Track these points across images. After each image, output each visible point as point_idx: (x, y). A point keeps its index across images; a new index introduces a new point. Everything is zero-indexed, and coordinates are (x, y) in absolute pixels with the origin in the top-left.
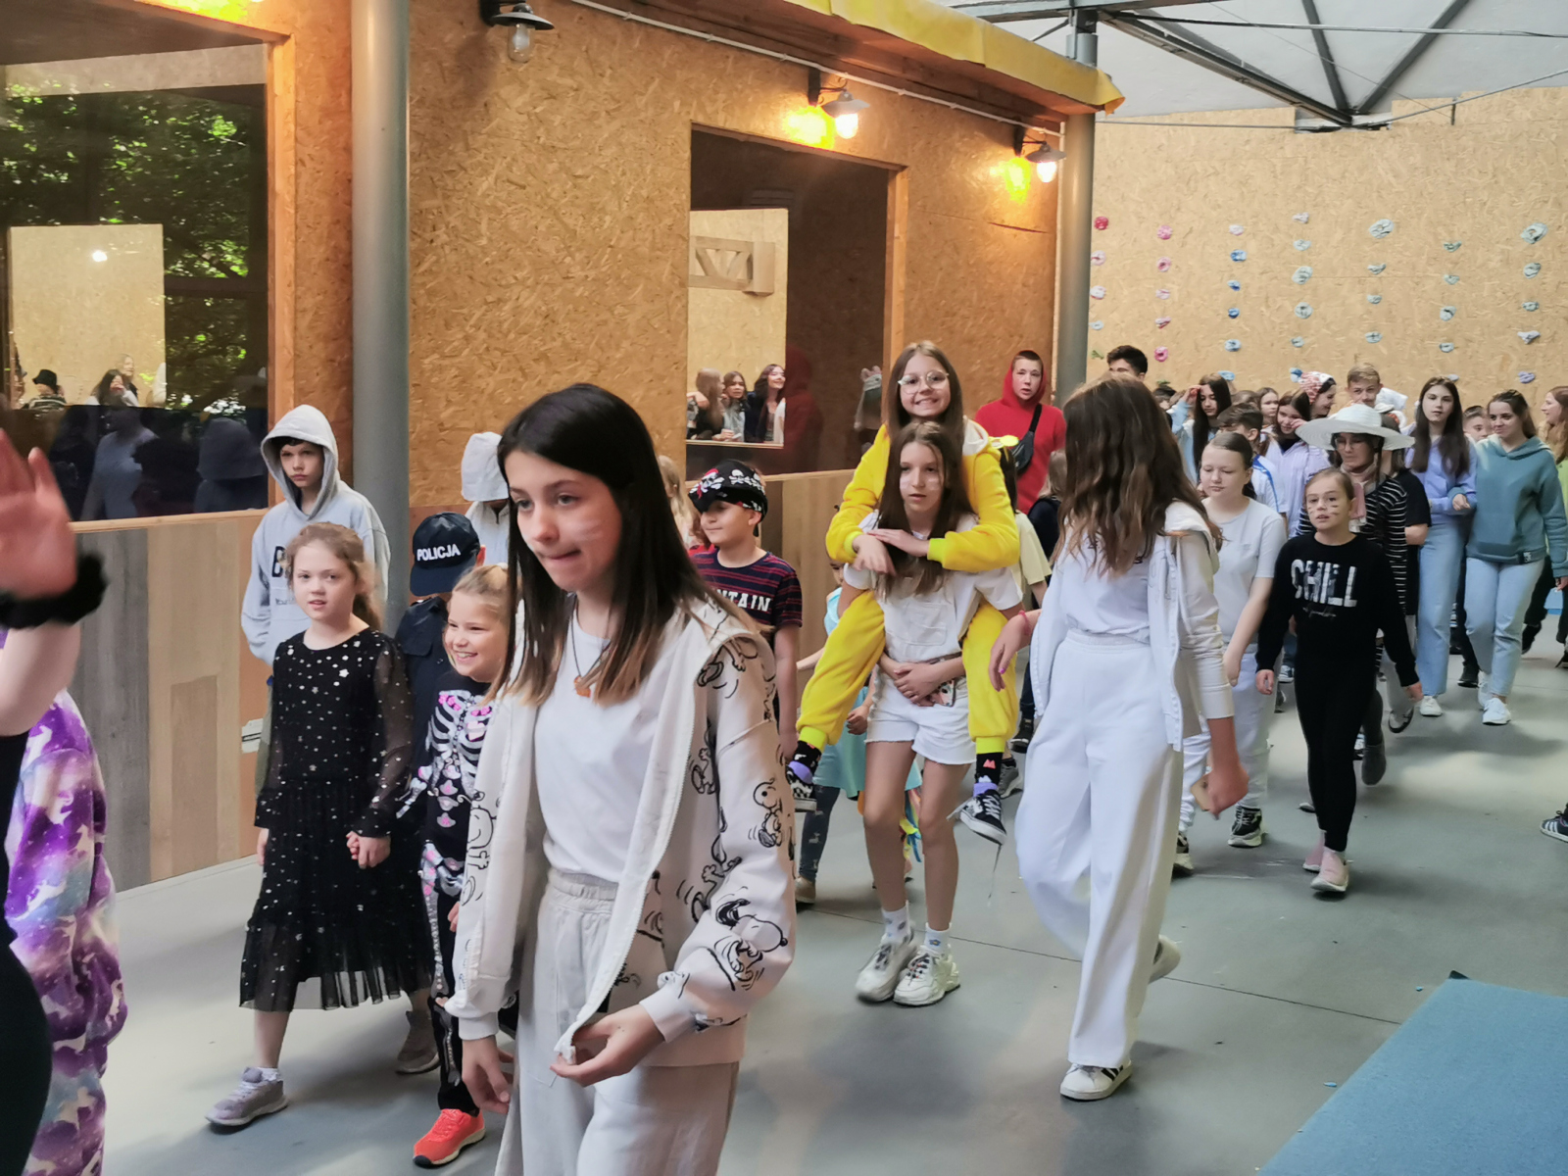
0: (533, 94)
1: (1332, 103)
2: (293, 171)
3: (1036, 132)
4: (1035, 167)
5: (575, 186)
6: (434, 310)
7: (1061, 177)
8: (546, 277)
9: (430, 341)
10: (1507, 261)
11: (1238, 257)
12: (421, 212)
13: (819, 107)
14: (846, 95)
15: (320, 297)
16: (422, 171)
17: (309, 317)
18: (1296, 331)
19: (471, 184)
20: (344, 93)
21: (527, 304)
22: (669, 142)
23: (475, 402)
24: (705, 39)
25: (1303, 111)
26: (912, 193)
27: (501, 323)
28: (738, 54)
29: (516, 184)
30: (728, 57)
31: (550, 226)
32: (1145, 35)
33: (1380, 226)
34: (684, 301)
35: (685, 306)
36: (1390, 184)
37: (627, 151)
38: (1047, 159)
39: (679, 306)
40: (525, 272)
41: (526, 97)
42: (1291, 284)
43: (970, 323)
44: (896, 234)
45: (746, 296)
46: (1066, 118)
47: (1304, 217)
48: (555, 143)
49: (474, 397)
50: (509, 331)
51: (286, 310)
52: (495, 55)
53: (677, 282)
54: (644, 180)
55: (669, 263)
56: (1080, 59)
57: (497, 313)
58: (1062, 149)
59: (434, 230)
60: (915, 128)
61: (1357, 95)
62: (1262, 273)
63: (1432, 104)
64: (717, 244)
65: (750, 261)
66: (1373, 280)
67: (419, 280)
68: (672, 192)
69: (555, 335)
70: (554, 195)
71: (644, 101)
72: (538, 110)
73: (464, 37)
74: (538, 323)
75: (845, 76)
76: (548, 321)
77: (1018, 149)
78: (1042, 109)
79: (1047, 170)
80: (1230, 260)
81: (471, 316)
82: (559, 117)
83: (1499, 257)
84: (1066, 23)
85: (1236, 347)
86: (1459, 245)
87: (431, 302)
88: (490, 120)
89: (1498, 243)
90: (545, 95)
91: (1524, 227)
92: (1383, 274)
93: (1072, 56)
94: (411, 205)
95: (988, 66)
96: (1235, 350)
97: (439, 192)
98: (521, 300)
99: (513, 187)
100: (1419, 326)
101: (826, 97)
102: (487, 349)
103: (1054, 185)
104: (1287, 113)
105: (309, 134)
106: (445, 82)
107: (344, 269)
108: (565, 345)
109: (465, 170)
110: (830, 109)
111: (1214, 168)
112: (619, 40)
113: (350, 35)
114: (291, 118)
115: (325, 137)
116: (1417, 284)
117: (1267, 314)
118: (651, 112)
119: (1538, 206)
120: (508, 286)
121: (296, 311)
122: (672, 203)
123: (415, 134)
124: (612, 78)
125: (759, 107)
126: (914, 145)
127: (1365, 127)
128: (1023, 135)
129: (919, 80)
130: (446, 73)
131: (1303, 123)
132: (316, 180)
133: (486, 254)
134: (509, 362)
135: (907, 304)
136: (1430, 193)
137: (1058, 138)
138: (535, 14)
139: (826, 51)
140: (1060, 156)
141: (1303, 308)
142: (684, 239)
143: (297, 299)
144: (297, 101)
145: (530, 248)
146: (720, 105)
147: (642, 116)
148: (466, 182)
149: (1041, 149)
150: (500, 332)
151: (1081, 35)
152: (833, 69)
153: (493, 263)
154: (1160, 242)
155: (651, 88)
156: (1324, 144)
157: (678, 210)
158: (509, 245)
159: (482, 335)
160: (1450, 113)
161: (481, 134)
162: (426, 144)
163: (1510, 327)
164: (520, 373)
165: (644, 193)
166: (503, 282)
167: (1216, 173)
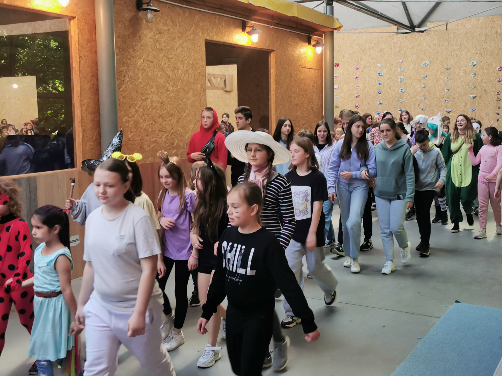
0: (154, 32)
1: (408, 24)
2: (78, 60)
3: (315, 37)
4: (315, 49)
5: (169, 61)
6: (126, 103)
7: (323, 51)
8: (161, 91)
9: (125, 112)
10: (465, 73)
11: (380, 74)
12: (120, 71)
13: (246, 33)
14: (254, 29)
15: (89, 100)
16: (120, 58)
17: (85, 106)
18: (400, 97)
19: (135, 62)
20: (94, 34)
21: (155, 99)
22: (198, 46)
23: (140, 132)
24: (208, 13)
25: (399, 27)
26: (276, 59)
27: (147, 106)
28: (219, 17)
29: (150, 61)
30: (216, 18)
31: (161, 75)
32: (348, 5)
33: (425, 63)
34: (205, 96)
35: (206, 98)
36: (428, 49)
37: (185, 49)
38: (319, 46)
39: (204, 98)
40: (154, 89)
41: (152, 33)
42: (397, 82)
43: (296, 100)
44: (272, 72)
45: (224, 92)
46: (324, 33)
47: (401, 61)
48: (162, 48)
49: (139, 130)
50: (150, 108)
51: (78, 104)
52: (142, 20)
53: (202, 90)
54: (191, 58)
55: (200, 84)
56: (328, 14)
57: (146, 103)
58: (323, 43)
59: (124, 77)
60: (276, 38)
61: (416, 22)
62: (388, 79)
63: (440, 24)
64: (215, 76)
65: (225, 81)
66: (423, 80)
67: (120, 93)
68: (200, 62)
69: (164, 109)
70: (162, 64)
71: (190, 33)
72: (156, 37)
73: (131, 15)
74: (159, 105)
75: (254, 22)
76: (162, 105)
77: (309, 43)
78: (316, 30)
79: (319, 50)
80: (378, 75)
81: (137, 104)
82: (163, 39)
83: (463, 71)
84: (323, 2)
85: (381, 103)
86: (450, 68)
87: (124, 100)
88: (141, 41)
89: (462, 67)
90: (158, 32)
91: (471, 62)
92: (426, 78)
93: (326, 13)
94: (117, 69)
95: (299, 17)
96: (380, 104)
97: (126, 65)
98: (153, 98)
99: (149, 62)
100: (439, 94)
101: (248, 29)
102: (143, 114)
103: (321, 54)
104: (394, 28)
105: (83, 48)
106: (126, 30)
107: (96, 91)
108: (168, 112)
109: (134, 58)
110: (249, 33)
111: (372, 46)
112: (181, 14)
113: (95, 16)
114: (77, 43)
115: (88, 49)
116: (437, 81)
117: (390, 92)
118: (192, 36)
119: (475, 55)
120: (149, 94)
121: (81, 105)
122: (200, 65)
123: (117, 47)
124: (179, 26)
125: (227, 34)
126: (276, 43)
127: (419, 32)
128: (311, 39)
129: (278, 22)
130: (126, 27)
131: (400, 31)
132: (86, 63)
133: (141, 84)
134: (150, 118)
135: (276, 94)
136: (440, 52)
137: (322, 39)
138: (154, 7)
139: (248, 15)
140: (324, 45)
141: (401, 90)
142: (204, 76)
143: (81, 101)
144: (79, 38)
145: (155, 81)
146: (214, 33)
147: (189, 38)
148: (134, 61)
149: (317, 43)
150: (147, 109)
151: (328, 6)
152: (249, 20)
153: (144, 87)
154: (356, 70)
155: (192, 29)
156: (406, 38)
157: (202, 67)
158: (149, 81)
159: (141, 110)
160: (446, 26)
161: (138, 46)
162: (120, 50)
163: (467, 94)
164: (154, 122)
165: (191, 62)
166: (147, 93)
167: (373, 48)
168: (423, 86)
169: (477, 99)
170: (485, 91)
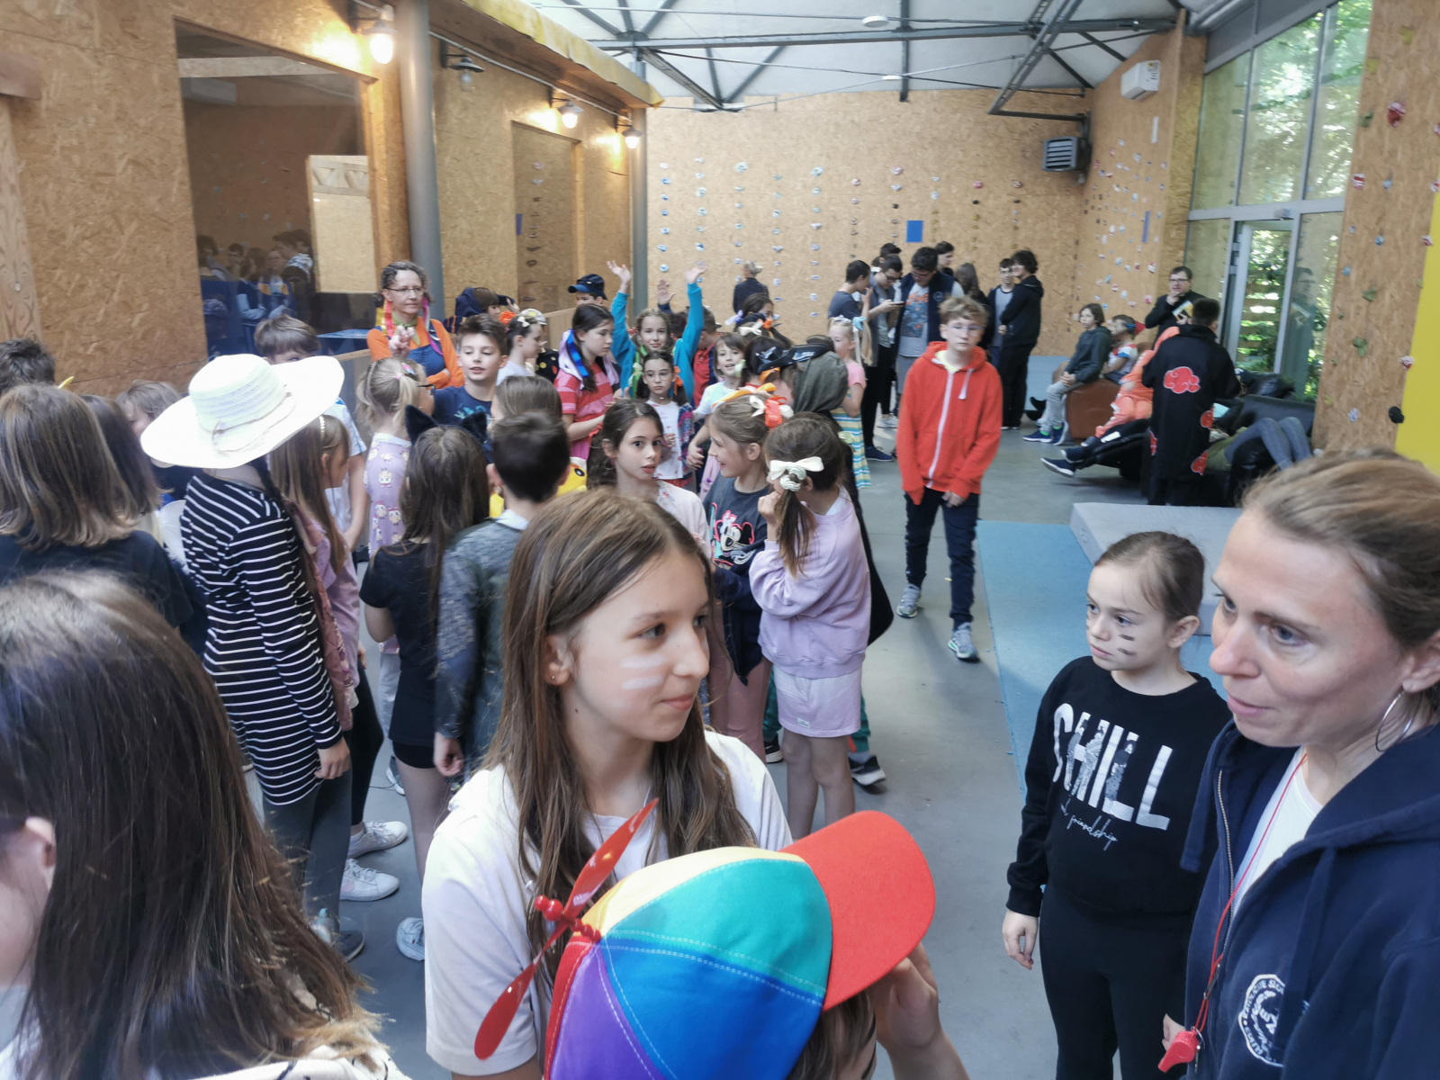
0: (460, 107)
2: (384, 156)
3: (622, 118)
4: (626, 139)
5: (476, 159)
11: (666, 182)
13: (554, 109)
14: (567, 103)
15: (399, 228)
17: (395, 239)
18: (699, 223)
19: (443, 161)
20: (398, 111)
21: (464, 227)
23: (451, 283)
25: (700, 100)
26: (584, 156)
27: (457, 238)
28: (525, 80)
29: (457, 160)
33: (741, 166)
36: (745, 142)
38: (628, 135)
40: (463, 210)
41: (457, 108)
42: (695, 197)
43: (604, 228)
46: (634, 110)
47: (700, 160)
48: (468, 135)
50: (460, 243)
51: (385, 235)
52: (446, 85)
54: (498, 154)
55: (508, 200)
56: (640, 77)
57: (456, 233)
62: (680, 191)
63: (766, 99)
66: (738, 195)
68: (507, 161)
69: (474, 243)
71: (495, 110)
72: (462, 116)
73: (435, 75)
74: (468, 237)
75: (561, 91)
76: (471, 236)
77: (616, 129)
79: (633, 142)
81: (447, 235)
82: (469, 120)
83: (801, 184)
86: (781, 177)
89: (800, 176)
91: (812, 169)
92: (743, 192)
98: (462, 225)
100: (763, 220)
101: (558, 103)
102: (453, 253)
105: (389, 136)
107: (405, 212)
110: (561, 110)
113: (399, 77)
114: (382, 127)
115: (394, 137)
116: (761, 198)
117: (683, 213)
118: (498, 115)
119: (819, 157)
120: (458, 218)
121: (390, 236)
124: (484, 97)
126: (583, 129)
127: (731, 110)
128: (617, 120)
131: (698, 106)
132: (392, 161)
134: (460, 259)
135: (584, 218)
136: (766, 149)
139: (554, 76)
140: (640, 133)
141: (702, 210)
143: (390, 229)
144: (384, 117)
145: (464, 196)
146: (520, 109)
147: (496, 118)
149: (629, 129)
150: (457, 243)
151: (638, 63)
152: (556, 86)
153: (452, 205)
155: (498, 103)
156: (710, 119)
160: (774, 105)
163: (808, 221)
164: (464, 266)
165: (499, 162)
166: (456, 216)
168: (737, 205)
169: (822, 230)
170: (834, 217)
